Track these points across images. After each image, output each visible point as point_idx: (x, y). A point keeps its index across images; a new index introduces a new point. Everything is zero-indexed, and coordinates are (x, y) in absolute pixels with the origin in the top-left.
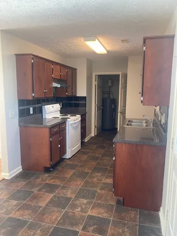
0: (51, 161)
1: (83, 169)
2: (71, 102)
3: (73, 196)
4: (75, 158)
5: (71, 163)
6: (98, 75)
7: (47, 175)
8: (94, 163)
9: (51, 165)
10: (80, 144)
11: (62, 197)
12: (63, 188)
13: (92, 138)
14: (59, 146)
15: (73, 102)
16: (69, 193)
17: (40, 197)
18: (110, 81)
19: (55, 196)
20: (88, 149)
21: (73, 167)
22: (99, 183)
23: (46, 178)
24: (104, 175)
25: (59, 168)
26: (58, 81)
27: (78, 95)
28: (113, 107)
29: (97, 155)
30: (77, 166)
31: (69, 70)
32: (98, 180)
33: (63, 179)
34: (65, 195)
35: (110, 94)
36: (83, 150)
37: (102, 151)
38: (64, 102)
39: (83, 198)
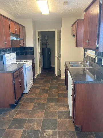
0: (16, 99)
1: (40, 101)
2: (23, 51)
3: (40, 129)
4: (31, 93)
5: (29, 97)
6: (40, 32)
7: (13, 111)
8: (46, 95)
9: (16, 102)
10: (32, 81)
11: (31, 131)
12: (30, 121)
13: (38, 75)
14: (20, 86)
15: (24, 51)
16: (36, 126)
17: (12, 135)
18: (46, 36)
19: (24, 132)
20: (38, 84)
21: (31, 100)
22: (55, 112)
23: (13, 114)
24: (57, 105)
25: (21, 102)
26: (14, 35)
27: (27, 46)
28: (49, 54)
29: (46, 88)
30: (34, 99)
31: (20, 27)
32: (54, 109)
33: (27, 113)
34: (32, 128)
35: (46, 45)
36: (35, 85)
37: (48, 84)
38: (18, 51)
39: (48, 129)
